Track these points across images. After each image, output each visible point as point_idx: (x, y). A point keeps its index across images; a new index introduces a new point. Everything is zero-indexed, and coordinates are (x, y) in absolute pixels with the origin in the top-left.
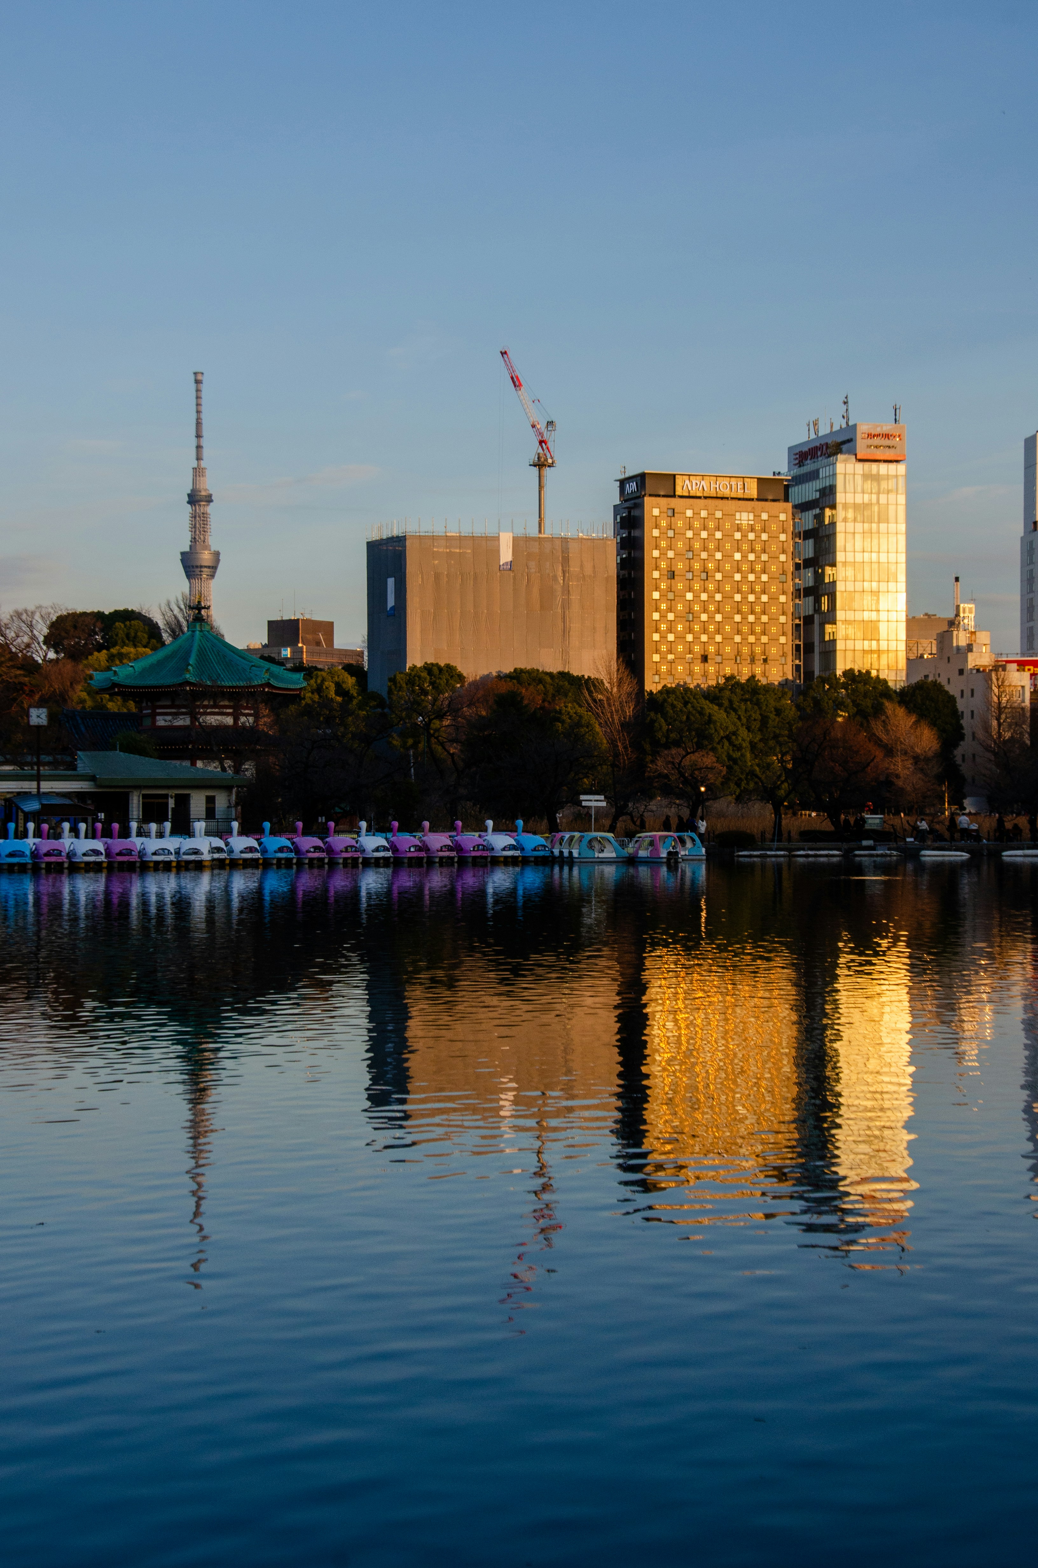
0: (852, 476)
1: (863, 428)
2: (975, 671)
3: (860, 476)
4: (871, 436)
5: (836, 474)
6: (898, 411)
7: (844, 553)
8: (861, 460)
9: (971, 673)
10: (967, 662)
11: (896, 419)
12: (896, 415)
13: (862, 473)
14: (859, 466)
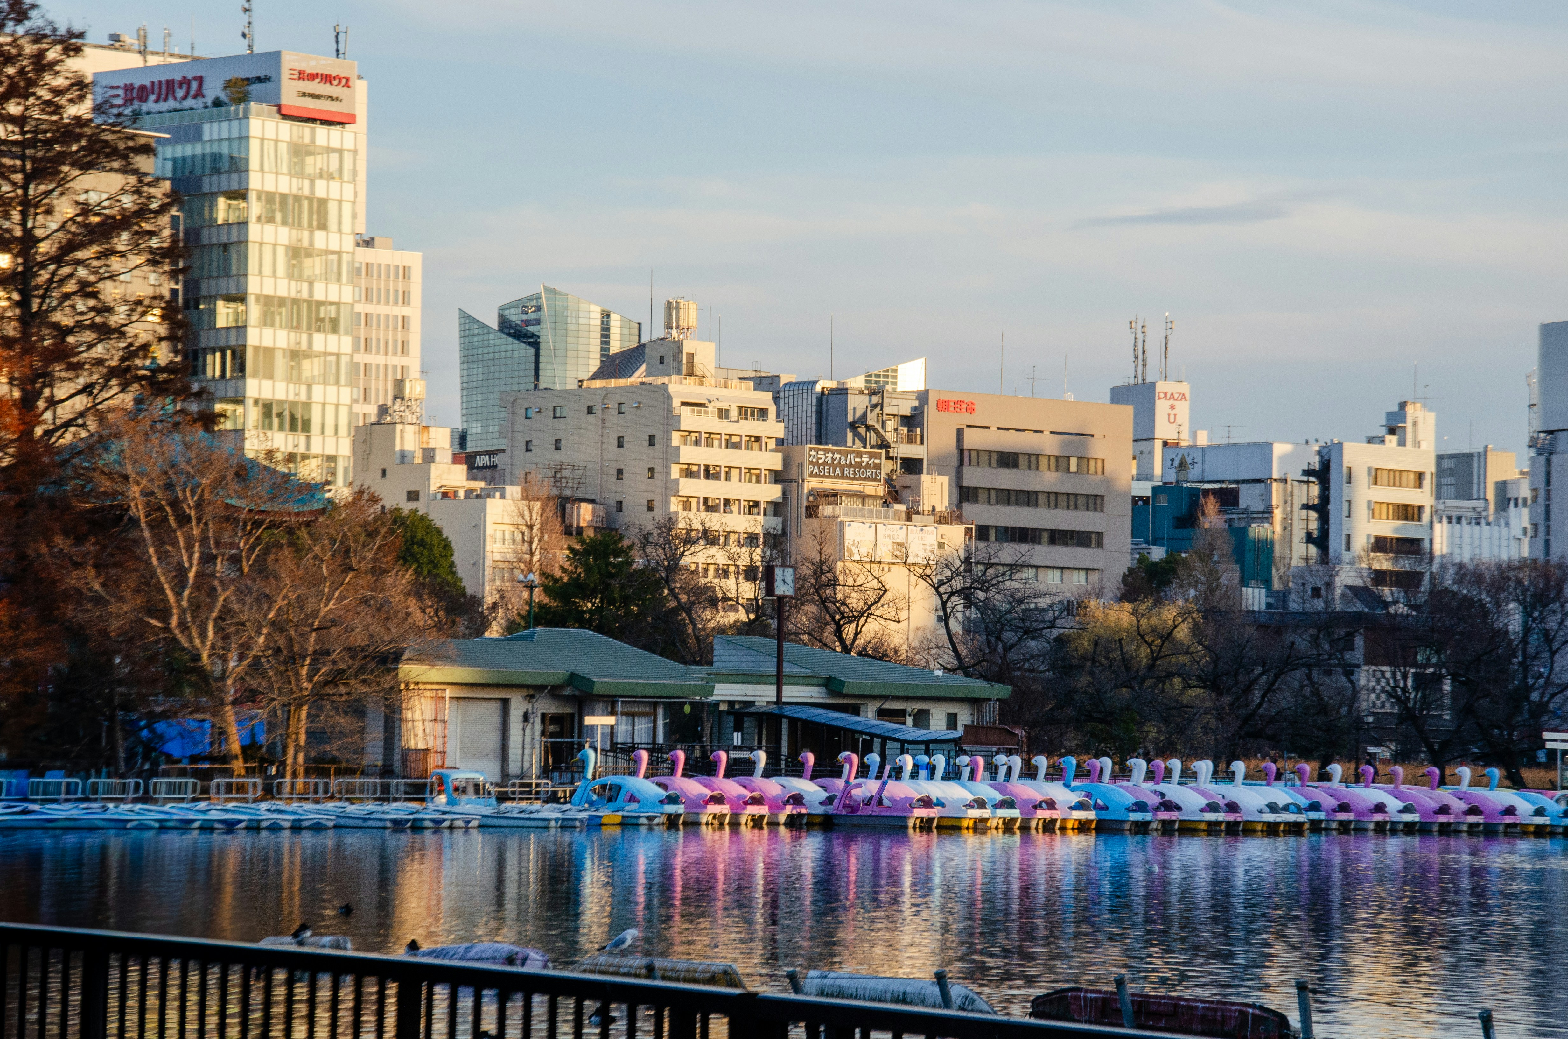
0: (272, 143)
1: (291, 62)
2: (439, 496)
3: (285, 145)
4: (302, 76)
5: (248, 137)
6: (341, 37)
7: (258, 278)
8: (285, 117)
9: (435, 499)
10: (429, 479)
11: (338, 51)
12: (337, 42)
13: (288, 139)
14: (286, 126)
